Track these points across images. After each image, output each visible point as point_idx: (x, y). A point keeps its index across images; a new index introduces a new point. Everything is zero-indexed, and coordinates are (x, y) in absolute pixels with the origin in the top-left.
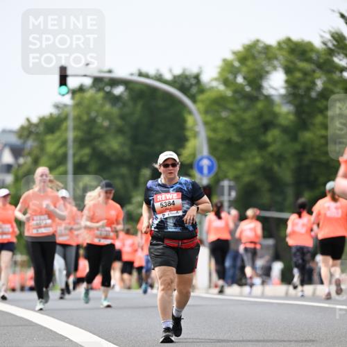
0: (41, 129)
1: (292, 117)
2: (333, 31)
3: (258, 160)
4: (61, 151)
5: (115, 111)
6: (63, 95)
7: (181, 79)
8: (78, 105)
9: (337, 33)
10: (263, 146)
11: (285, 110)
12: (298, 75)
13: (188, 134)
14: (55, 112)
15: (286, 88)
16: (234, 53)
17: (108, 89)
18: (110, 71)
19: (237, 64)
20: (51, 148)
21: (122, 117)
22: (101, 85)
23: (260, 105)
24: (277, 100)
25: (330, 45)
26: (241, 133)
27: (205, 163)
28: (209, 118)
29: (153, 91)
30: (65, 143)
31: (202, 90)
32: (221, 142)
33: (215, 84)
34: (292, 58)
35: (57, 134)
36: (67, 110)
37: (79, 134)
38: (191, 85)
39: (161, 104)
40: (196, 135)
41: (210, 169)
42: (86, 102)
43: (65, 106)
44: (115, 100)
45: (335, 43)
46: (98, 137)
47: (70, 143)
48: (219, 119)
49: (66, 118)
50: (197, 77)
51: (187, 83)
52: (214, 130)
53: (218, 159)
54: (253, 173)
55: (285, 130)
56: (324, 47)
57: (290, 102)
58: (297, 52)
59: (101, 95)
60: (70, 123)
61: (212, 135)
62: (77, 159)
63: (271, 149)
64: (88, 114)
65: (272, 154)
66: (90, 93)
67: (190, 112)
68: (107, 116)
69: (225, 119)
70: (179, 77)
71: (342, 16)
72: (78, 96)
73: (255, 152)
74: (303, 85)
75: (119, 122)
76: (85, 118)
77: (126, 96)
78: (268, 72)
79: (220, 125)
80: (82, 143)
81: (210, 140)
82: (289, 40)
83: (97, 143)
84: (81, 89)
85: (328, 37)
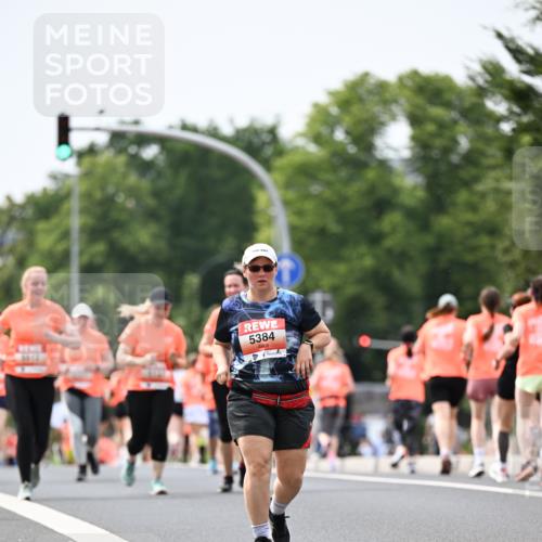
0: (30, 212)
1: (421, 194)
2: (485, 58)
3: (368, 262)
4: (60, 248)
5: (145, 184)
6: (64, 160)
7: (247, 134)
8: (87, 175)
9: (491, 63)
10: (375, 239)
11: (411, 183)
12: (431, 128)
13: (259, 219)
14: (50, 185)
15: (412, 148)
16: (332, 94)
17: (133, 150)
18: (136, 123)
19: (334, 110)
20: (45, 241)
21: (156, 194)
22: (123, 144)
23: (371, 174)
24: (398, 166)
25: (481, 81)
26: (342, 219)
27: (286, 265)
28: (291, 195)
29: (204, 153)
30: (66, 235)
31: (280, 152)
32: (311, 232)
33: (301, 142)
34: (420, 101)
35: (55, 220)
36: (69, 182)
37: (90, 221)
38: (264, 144)
39: (217, 173)
40: (271, 221)
41: (293, 274)
42: (100, 170)
43: (67, 176)
44: (145, 167)
45: (488, 77)
46: (118, 225)
47: (75, 234)
48: (307, 196)
49: (68, 196)
50: (272, 131)
51: (256, 141)
52: (300, 213)
53: (308, 259)
54: (361, 281)
55: (410, 214)
56: (470, 83)
57: (417, 170)
58: (428, 92)
59: (122, 159)
60: (75, 204)
61: (297, 221)
62: (86, 258)
63: (388, 243)
64: (103, 188)
65: (389, 251)
66: (106, 157)
67: (262, 186)
68: (132, 192)
69: (316, 196)
70: (245, 131)
71: (500, 36)
72: (87, 161)
73: (363, 249)
74: (438, 142)
75: (151, 202)
76: (98, 195)
77: (162, 160)
78: (383, 124)
79: (309, 206)
80: (93, 234)
81: (293, 229)
82: (415, 73)
83: (116, 234)
84: (92, 150)
85: (477, 68)
